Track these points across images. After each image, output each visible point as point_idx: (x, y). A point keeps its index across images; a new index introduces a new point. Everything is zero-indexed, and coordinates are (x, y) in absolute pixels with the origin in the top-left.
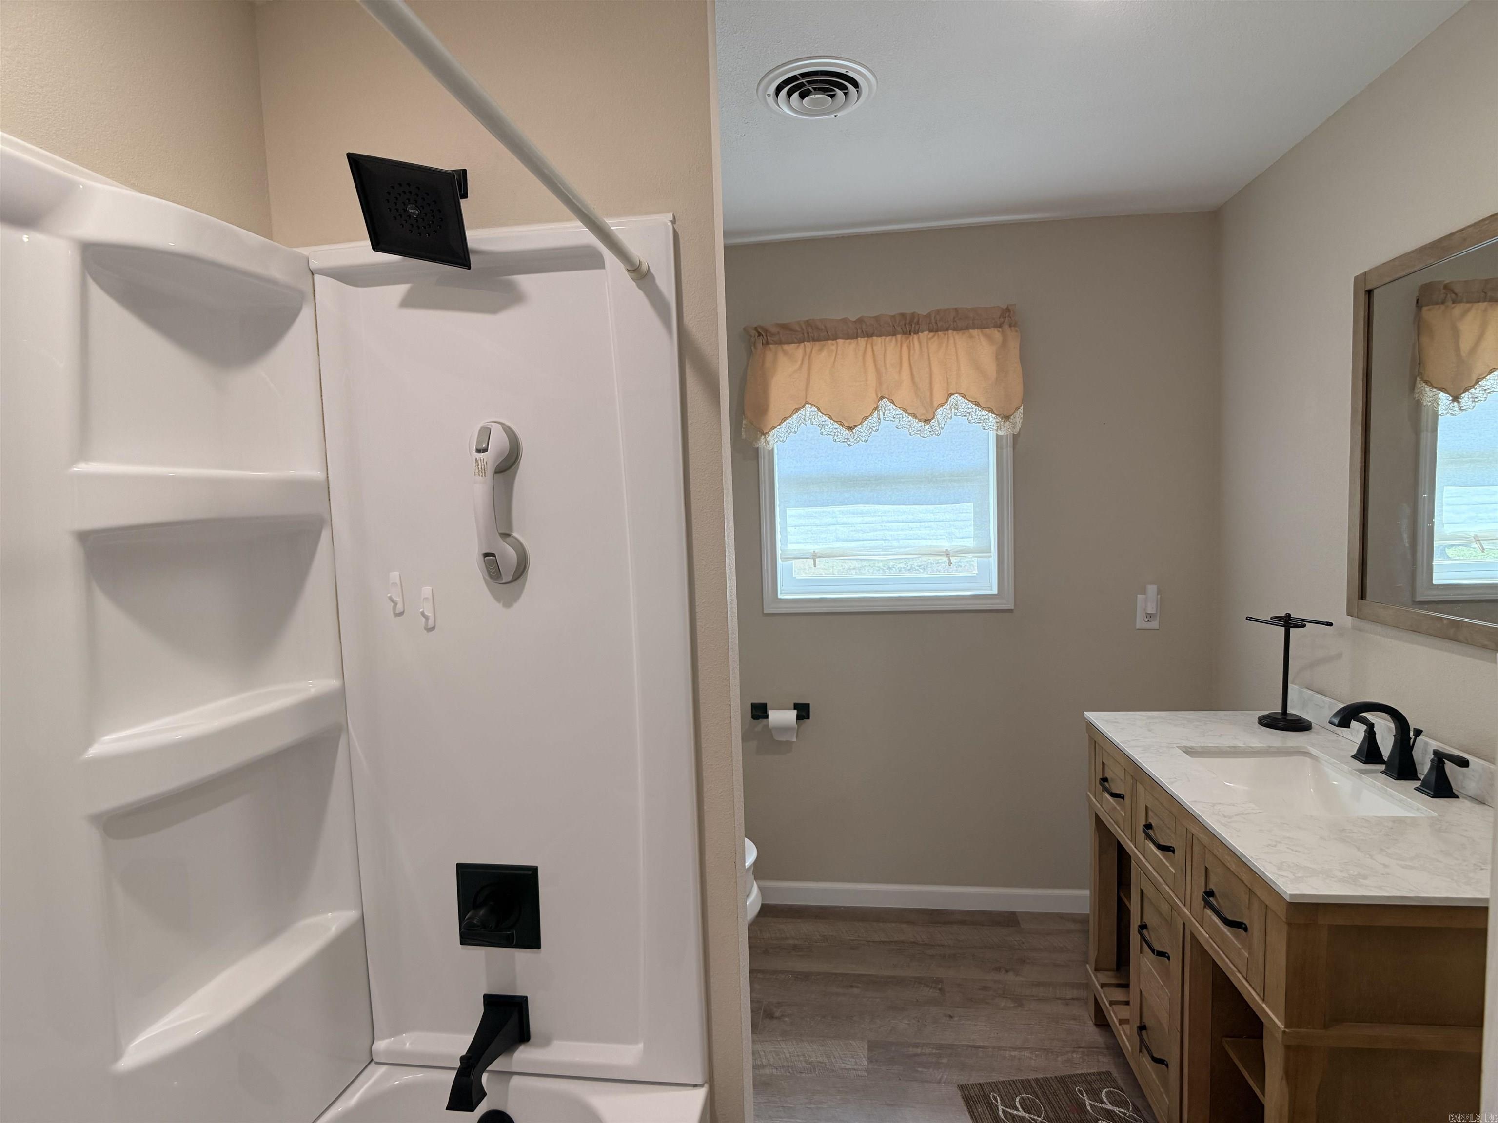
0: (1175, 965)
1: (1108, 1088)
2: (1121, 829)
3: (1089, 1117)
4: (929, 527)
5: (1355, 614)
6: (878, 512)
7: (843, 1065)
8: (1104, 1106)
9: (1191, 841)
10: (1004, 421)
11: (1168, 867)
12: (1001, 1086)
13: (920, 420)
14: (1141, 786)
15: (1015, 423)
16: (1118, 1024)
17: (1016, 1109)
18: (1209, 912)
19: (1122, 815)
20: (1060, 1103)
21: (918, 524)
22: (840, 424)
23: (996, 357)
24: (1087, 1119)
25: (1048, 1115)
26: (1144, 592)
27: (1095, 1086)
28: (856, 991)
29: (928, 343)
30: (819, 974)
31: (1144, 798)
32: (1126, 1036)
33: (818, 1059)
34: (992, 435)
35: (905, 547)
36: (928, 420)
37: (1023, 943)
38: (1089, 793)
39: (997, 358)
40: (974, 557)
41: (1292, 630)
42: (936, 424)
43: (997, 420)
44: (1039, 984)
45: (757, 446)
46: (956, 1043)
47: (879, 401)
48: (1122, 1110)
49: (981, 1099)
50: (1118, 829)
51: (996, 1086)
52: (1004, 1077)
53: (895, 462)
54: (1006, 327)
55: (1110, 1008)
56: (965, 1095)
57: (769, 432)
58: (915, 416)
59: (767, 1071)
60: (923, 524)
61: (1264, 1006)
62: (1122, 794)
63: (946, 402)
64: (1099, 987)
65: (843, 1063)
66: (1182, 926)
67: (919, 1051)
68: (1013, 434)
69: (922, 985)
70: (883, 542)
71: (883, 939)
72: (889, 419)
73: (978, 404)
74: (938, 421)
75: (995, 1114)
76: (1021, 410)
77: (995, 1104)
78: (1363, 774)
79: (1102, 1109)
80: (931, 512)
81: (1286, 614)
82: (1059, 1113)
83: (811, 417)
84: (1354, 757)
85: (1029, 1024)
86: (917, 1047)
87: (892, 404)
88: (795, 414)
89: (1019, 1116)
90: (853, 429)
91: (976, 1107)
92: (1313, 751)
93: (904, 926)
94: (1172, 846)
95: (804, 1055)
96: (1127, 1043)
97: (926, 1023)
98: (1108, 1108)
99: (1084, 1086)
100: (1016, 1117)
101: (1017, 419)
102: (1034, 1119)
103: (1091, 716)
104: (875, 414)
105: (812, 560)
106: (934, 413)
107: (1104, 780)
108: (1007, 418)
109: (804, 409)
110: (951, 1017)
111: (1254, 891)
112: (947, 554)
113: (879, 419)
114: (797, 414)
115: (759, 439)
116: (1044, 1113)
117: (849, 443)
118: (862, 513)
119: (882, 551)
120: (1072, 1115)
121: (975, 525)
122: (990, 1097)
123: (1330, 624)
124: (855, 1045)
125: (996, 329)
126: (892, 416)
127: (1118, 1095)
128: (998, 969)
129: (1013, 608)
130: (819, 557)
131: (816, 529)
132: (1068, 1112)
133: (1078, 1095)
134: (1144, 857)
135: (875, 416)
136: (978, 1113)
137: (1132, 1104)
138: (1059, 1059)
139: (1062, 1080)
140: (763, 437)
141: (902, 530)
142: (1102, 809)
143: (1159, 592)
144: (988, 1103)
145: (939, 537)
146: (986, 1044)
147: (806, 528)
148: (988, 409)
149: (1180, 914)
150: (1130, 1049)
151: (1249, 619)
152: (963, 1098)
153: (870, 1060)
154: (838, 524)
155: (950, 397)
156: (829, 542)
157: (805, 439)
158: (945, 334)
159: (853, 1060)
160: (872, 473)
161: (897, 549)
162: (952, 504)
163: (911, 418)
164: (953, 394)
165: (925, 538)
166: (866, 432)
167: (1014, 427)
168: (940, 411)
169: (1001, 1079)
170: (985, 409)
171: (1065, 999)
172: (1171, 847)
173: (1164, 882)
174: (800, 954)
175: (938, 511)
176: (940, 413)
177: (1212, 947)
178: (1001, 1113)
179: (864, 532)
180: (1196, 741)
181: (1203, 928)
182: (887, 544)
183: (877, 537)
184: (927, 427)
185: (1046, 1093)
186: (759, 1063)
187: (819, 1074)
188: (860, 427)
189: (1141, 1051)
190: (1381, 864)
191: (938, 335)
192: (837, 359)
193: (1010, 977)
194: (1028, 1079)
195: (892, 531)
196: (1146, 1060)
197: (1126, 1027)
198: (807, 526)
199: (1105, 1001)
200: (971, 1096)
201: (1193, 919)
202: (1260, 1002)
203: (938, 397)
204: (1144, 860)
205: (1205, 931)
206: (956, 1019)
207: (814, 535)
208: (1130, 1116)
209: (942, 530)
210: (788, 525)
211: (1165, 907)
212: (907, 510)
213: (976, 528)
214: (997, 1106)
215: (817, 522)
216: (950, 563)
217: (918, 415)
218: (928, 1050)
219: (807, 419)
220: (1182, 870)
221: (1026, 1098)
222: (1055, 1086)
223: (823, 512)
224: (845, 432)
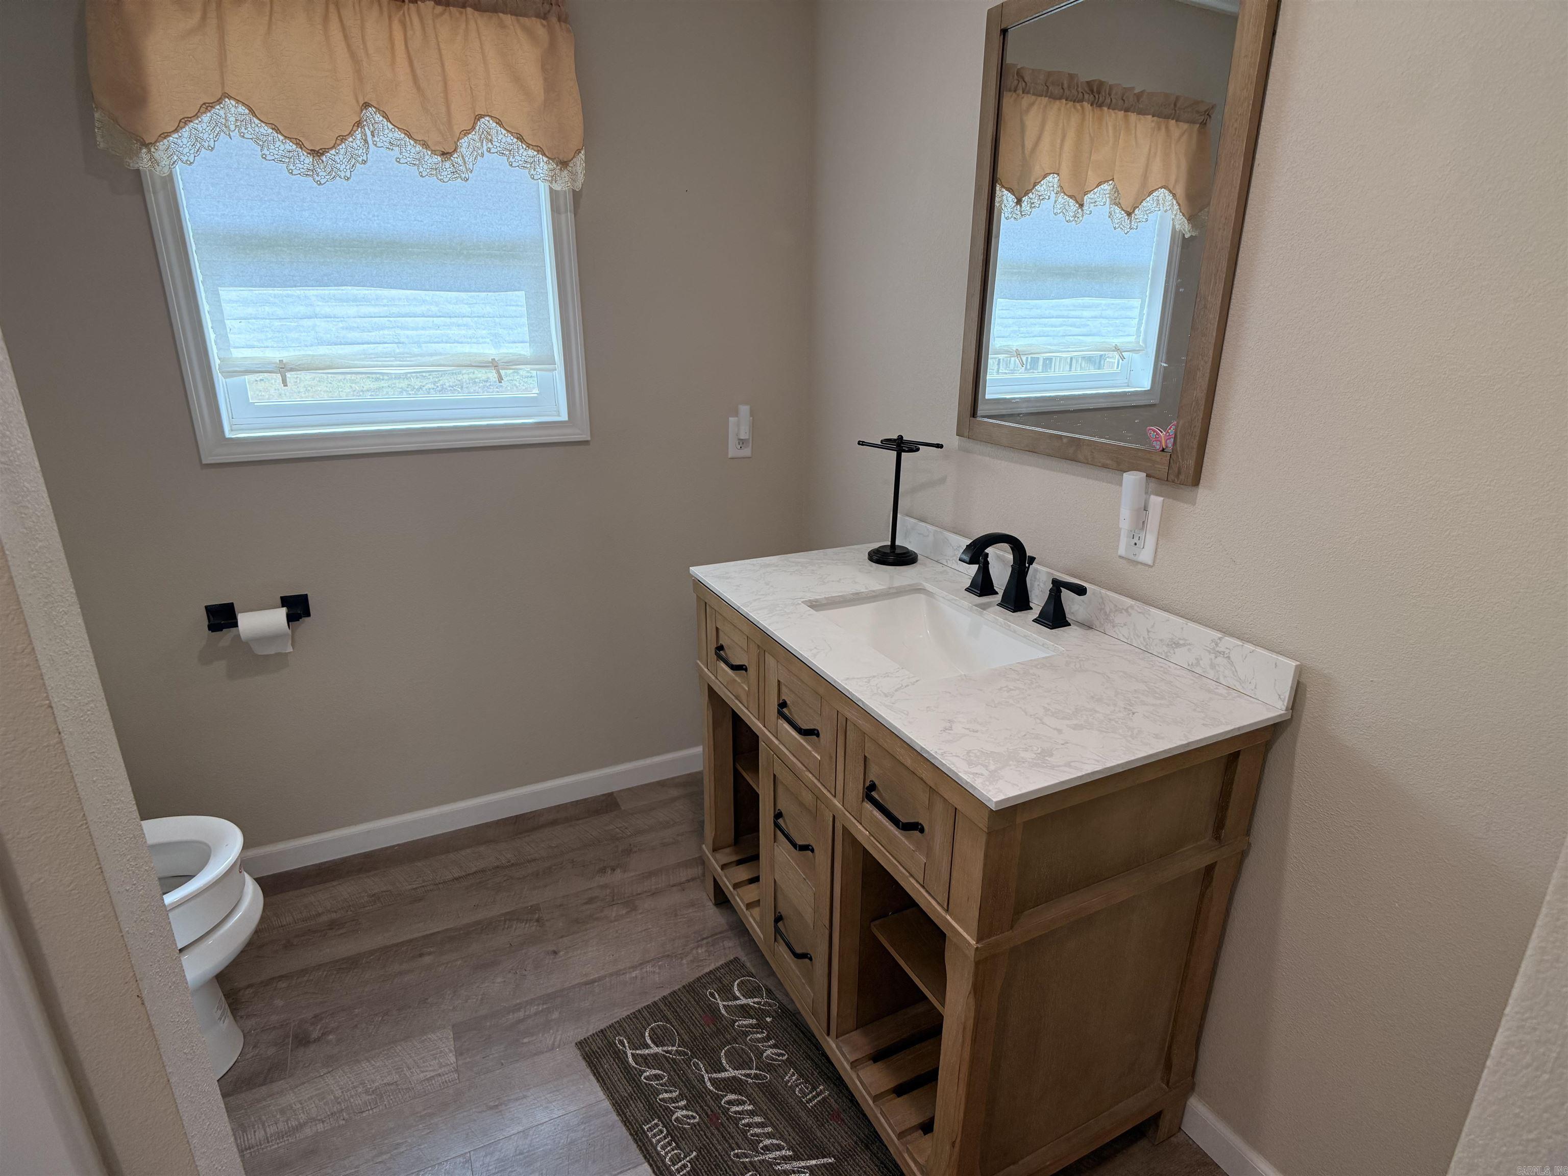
0: (822, 857)
1: (739, 978)
2: (743, 705)
3: (725, 1022)
4: (465, 325)
5: (966, 434)
6: (383, 299)
7: (422, 1075)
8: (738, 1002)
9: (843, 727)
10: (561, 169)
11: (810, 752)
12: (627, 1023)
13: (434, 152)
14: (771, 657)
15: (573, 174)
16: (745, 910)
17: (647, 1046)
18: (868, 806)
19: (744, 689)
20: (694, 1018)
21: (448, 320)
22: (297, 144)
23: (542, 66)
24: (724, 1027)
25: (683, 1039)
26: (736, 413)
27: (726, 981)
28: (427, 959)
29: (435, 28)
30: (372, 952)
31: (774, 670)
32: (754, 921)
33: (385, 1082)
34: (543, 189)
35: (431, 355)
36: (448, 153)
37: (626, 828)
38: (698, 662)
39: (544, 69)
40: (532, 369)
41: (903, 454)
42: (460, 161)
43: (550, 166)
44: (651, 874)
45: (133, 166)
46: (567, 985)
47: (362, 111)
48: (756, 1000)
49: (606, 1050)
50: (740, 705)
51: (620, 1026)
52: (629, 1009)
53: (401, 220)
54: (554, 20)
55: (735, 892)
56: (587, 1054)
57: (156, 142)
58: (425, 145)
59: (308, 1131)
60: (454, 320)
61: (948, 917)
62: (744, 665)
63: (473, 128)
64: (719, 870)
65: (423, 1072)
66: (831, 819)
67: (521, 1014)
68: (574, 191)
69: (515, 922)
70: (395, 345)
71: (456, 875)
72: (382, 145)
73: (520, 138)
74: (463, 156)
75: (624, 1065)
76: (582, 155)
77: (623, 1051)
78: (984, 609)
79: (736, 1006)
80: (466, 302)
81: (899, 436)
82: (693, 1030)
83: (238, 124)
84: (967, 590)
85: (647, 929)
86: (519, 1010)
87: (385, 120)
88: (205, 113)
89: (652, 1055)
90: (322, 154)
91: (601, 1064)
92: (928, 586)
93: (482, 849)
94: (817, 728)
95: (363, 1083)
96: (758, 930)
97: (526, 973)
98: (743, 1003)
99: (715, 986)
100: (649, 1058)
101: (578, 168)
102: (668, 1051)
103: (700, 572)
104: (358, 134)
105: (279, 376)
106: (456, 143)
107: (720, 648)
108: (564, 164)
109: (222, 106)
110: (555, 953)
111: (940, 792)
112: (494, 365)
113: (366, 141)
114: (209, 114)
115: (137, 154)
116: (679, 1040)
117: (317, 178)
118: (355, 300)
119: (396, 361)
120: (707, 1029)
121: (530, 325)
122: (615, 1044)
123: (940, 446)
124: (436, 1038)
125: (538, 20)
126: (387, 140)
127: (750, 983)
128: (603, 871)
129: (589, 439)
130: (292, 370)
131: (279, 324)
132: (703, 1026)
133: (710, 1000)
134: (777, 738)
135: (359, 136)
136: (605, 1071)
137: (765, 989)
138: (684, 961)
139: (691, 988)
140: (144, 150)
141: (424, 328)
142: (717, 681)
143: (752, 413)
144: (615, 1053)
145: (481, 340)
146: (602, 973)
147: (262, 322)
148: (535, 148)
149: (830, 805)
150: (762, 936)
151: (861, 443)
152: (584, 1058)
153: (459, 1053)
154: (316, 316)
155: (479, 120)
156: (306, 346)
157: (235, 166)
158: (461, 13)
159: (435, 1062)
160: (365, 235)
161: (419, 358)
162: (494, 292)
163: (419, 148)
164: (482, 116)
165: (460, 340)
166: (346, 163)
167: (574, 181)
168: (464, 142)
169: (625, 1014)
170: (532, 147)
171: (680, 884)
172: (815, 730)
173: (804, 769)
174: (341, 931)
175: (475, 301)
176: (465, 145)
177: (876, 847)
178: (630, 1060)
179: (364, 331)
180: (820, 593)
181: (861, 824)
182: (401, 350)
183: (384, 338)
184: (448, 164)
185: (677, 1012)
186: (293, 1123)
187: (389, 1103)
188: (333, 152)
189: (775, 940)
190: (1055, 729)
191: (450, 12)
192: (273, 20)
193: (618, 876)
194: (655, 1002)
195: (408, 329)
196: (783, 950)
197: (756, 911)
198: (262, 319)
199: (727, 884)
200: (593, 1052)
201: (846, 813)
202: (943, 913)
203: (461, 120)
204: (776, 742)
205: (863, 827)
206: (562, 953)
207: (277, 334)
208: (766, 1004)
209: (484, 329)
210: (225, 317)
211: (807, 797)
212: (427, 298)
213: (531, 328)
214: (625, 1053)
215: (279, 312)
216: (500, 379)
217: (429, 143)
218: (533, 1009)
219: (232, 127)
220: (831, 757)
221: (657, 1027)
222: (685, 999)
223: (288, 296)
224: (309, 160)
